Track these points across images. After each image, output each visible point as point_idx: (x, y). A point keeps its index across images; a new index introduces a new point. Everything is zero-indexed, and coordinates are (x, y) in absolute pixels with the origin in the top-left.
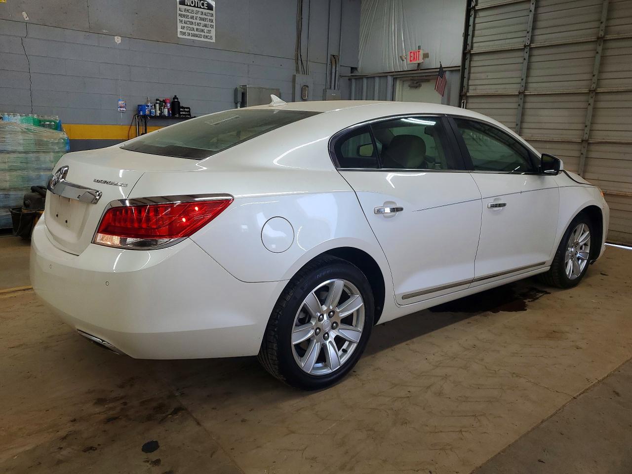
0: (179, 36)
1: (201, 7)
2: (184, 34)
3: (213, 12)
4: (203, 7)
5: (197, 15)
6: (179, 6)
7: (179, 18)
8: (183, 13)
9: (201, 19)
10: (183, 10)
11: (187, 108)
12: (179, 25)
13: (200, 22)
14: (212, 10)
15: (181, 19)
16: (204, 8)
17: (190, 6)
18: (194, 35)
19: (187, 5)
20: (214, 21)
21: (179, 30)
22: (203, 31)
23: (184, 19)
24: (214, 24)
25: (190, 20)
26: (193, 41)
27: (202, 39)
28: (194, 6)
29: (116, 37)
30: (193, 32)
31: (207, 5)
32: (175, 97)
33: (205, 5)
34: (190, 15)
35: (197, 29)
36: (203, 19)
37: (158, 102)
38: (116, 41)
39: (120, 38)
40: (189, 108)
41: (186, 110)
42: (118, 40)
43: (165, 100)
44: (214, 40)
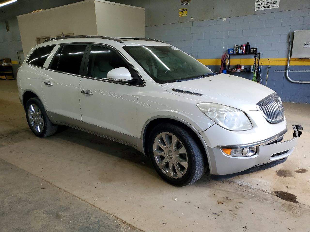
0: (256, 10)
2: (259, 8)
11: (255, 48)
12: (256, 4)
18: (265, 7)
21: (256, 6)
22: (271, 3)
26: (264, 10)
27: (270, 8)
29: (224, 19)
30: (265, 5)
32: (248, 43)
35: (267, 4)
37: (237, 47)
38: (224, 21)
39: (225, 19)
40: (257, 48)
41: (255, 49)
42: (224, 20)
43: (243, 45)
44: (278, 7)
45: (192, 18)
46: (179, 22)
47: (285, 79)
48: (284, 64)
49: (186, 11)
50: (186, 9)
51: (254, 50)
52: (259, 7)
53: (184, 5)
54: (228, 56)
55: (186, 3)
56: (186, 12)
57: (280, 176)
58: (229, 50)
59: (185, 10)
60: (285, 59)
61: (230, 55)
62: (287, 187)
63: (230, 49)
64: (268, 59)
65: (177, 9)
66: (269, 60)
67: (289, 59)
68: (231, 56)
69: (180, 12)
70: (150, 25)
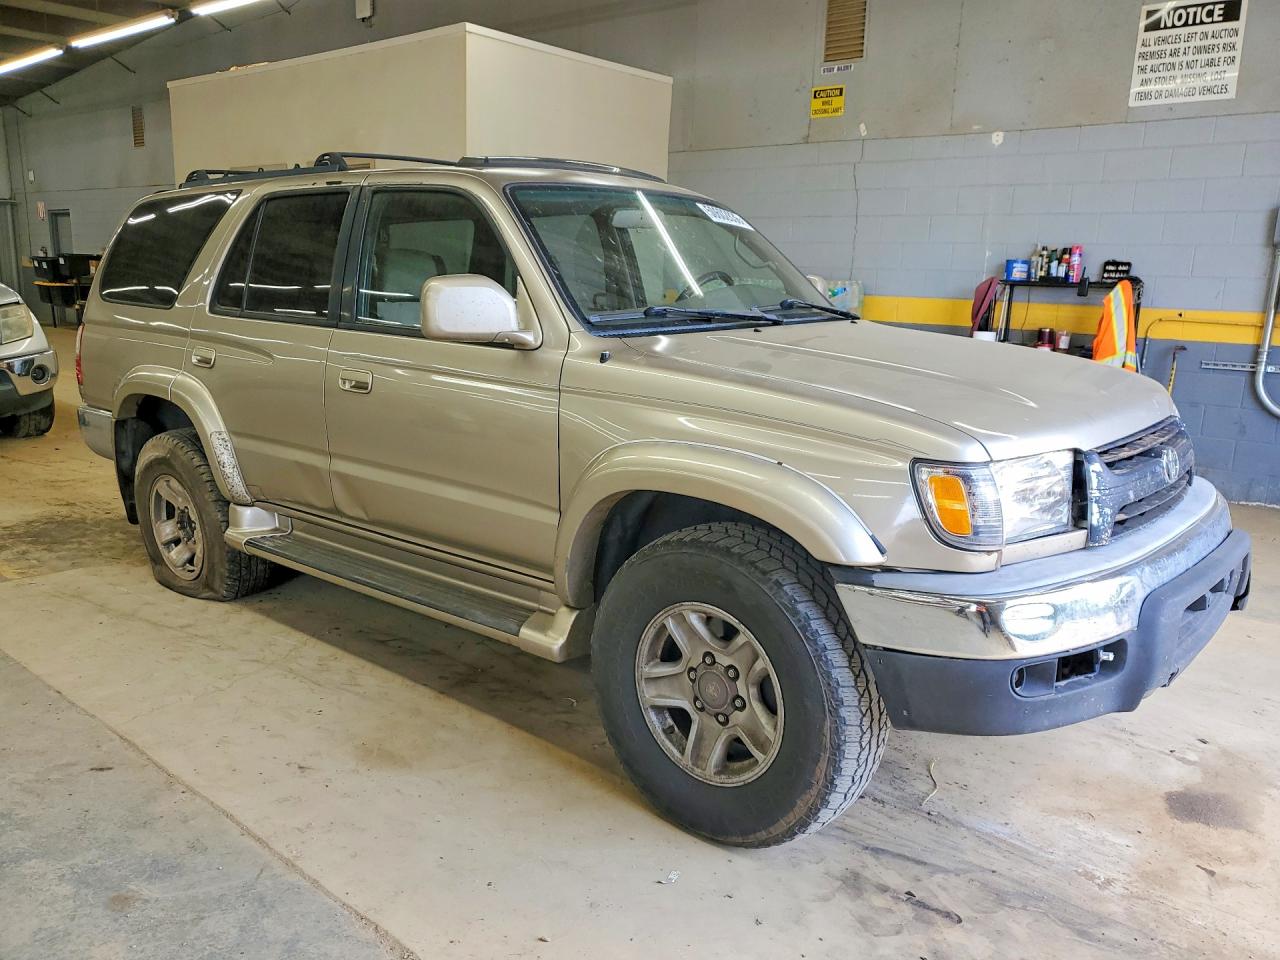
0: (1132, 103)
1: (1205, 19)
2: (1147, 95)
3: (1239, 25)
4: (1210, 20)
5: (1187, 45)
6: (1142, 35)
7: (1138, 62)
8: (1153, 48)
9: (1199, 50)
10: (1152, 43)
11: (1122, 264)
12: (1137, 77)
13: (1197, 57)
14: (1237, 19)
15: (1142, 63)
16: (1213, 22)
17: (1174, 26)
18: (1173, 94)
19: (1166, 27)
20: (1239, 46)
21: (1135, 89)
23: (1150, 63)
24: (1238, 54)
25: (1168, 60)
26: (1170, 108)
27: (1197, 98)
28: (1186, 24)
29: (994, 135)
30: (1172, 87)
31: (1221, 12)
33: (1217, 12)
34: (1169, 48)
36: (1206, 49)
37: (1045, 253)
38: (994, 141)
39: (1001, 134)
40: (1129, 264)
41: (1120, 268)
42: (997, 138)
43: (1071, 249)
44: (1231, 94)
45: (862, 127)
46: (806, 140)
47: (1249, 402)
48: (1248, 338)
49: (841, 94)
50: (841, 90)
51: (1116, 271)
52: (1150, 93)
53: (835, 70)
54: (1005, 288)
55: (842, 64)
56: (837, 102)
57: (1182, 820)
58: (1009, 265)
59: (838, 92)
60: (1254, 318)
61: (1013, 285)
62: (1212, 873)
63: (1015, 261)
64: (1174, 313)
65: (804, 87)
66: (1181, 315)
67: (1269, 316)
68: (1017, 290)
69: (815, 97)
70: (691, 146)
